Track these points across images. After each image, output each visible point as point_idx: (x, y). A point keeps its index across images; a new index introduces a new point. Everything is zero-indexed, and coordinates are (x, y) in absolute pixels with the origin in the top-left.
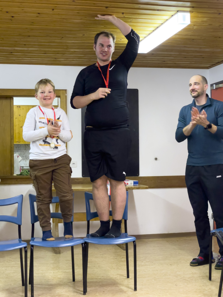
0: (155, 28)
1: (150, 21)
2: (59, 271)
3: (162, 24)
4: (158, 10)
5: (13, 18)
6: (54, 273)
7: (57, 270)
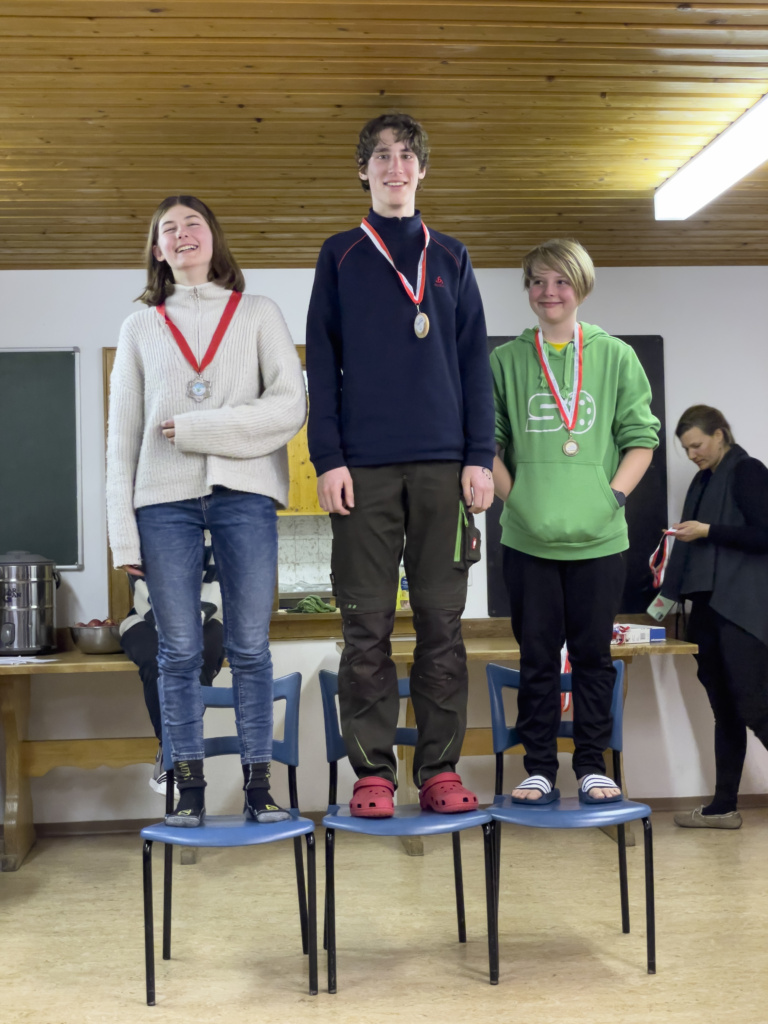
0: (711, 138)
1: (690, 115)
2: (417, 909)
3: (732, 123)
4: (716, 80)
5: (259, 125)
6: (401, 914)
7: (413, 904)
